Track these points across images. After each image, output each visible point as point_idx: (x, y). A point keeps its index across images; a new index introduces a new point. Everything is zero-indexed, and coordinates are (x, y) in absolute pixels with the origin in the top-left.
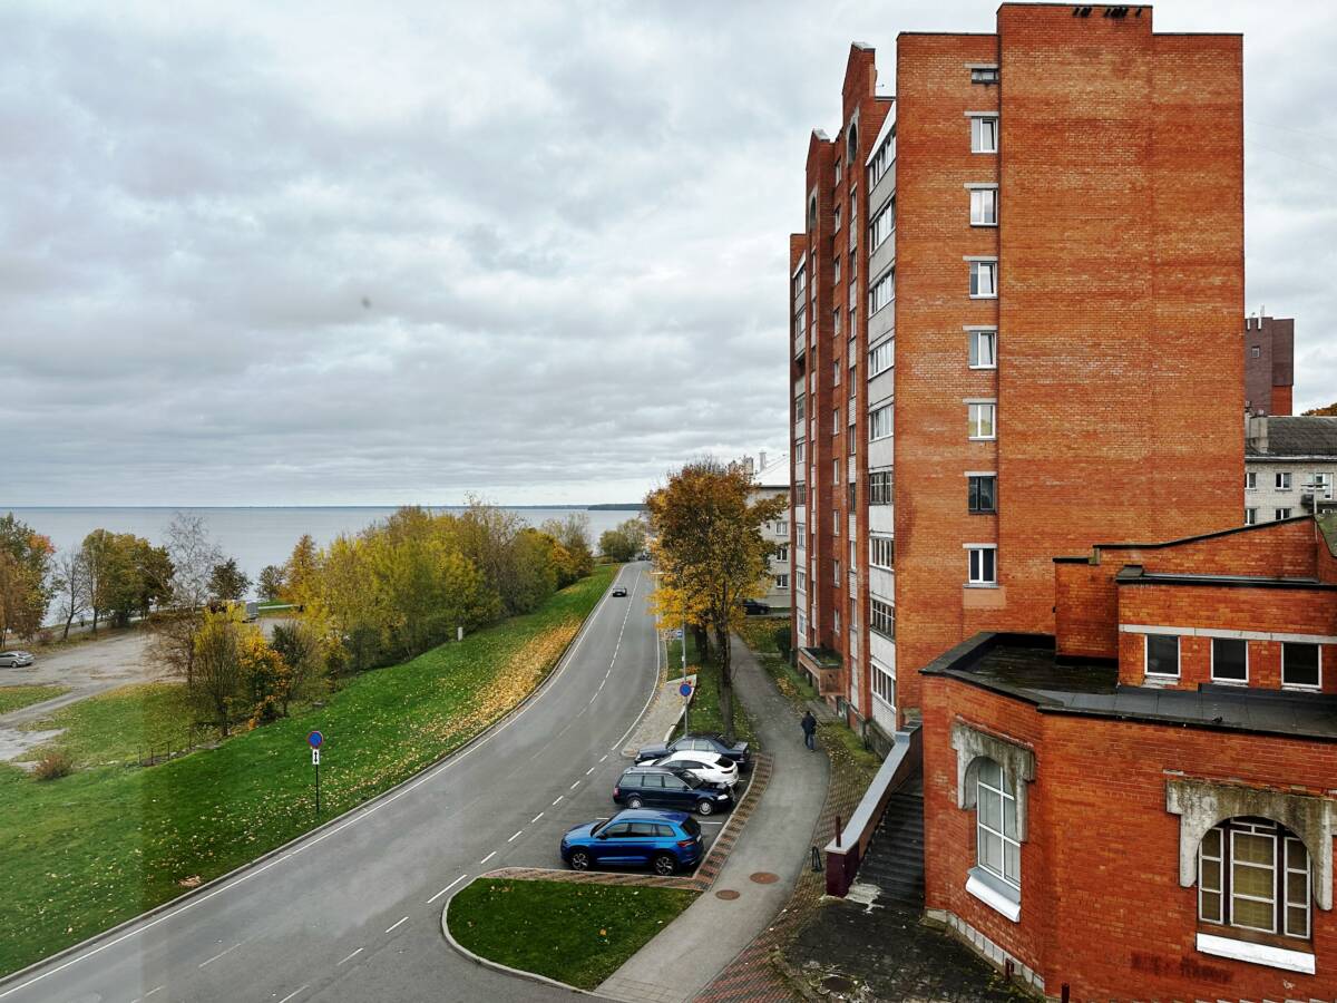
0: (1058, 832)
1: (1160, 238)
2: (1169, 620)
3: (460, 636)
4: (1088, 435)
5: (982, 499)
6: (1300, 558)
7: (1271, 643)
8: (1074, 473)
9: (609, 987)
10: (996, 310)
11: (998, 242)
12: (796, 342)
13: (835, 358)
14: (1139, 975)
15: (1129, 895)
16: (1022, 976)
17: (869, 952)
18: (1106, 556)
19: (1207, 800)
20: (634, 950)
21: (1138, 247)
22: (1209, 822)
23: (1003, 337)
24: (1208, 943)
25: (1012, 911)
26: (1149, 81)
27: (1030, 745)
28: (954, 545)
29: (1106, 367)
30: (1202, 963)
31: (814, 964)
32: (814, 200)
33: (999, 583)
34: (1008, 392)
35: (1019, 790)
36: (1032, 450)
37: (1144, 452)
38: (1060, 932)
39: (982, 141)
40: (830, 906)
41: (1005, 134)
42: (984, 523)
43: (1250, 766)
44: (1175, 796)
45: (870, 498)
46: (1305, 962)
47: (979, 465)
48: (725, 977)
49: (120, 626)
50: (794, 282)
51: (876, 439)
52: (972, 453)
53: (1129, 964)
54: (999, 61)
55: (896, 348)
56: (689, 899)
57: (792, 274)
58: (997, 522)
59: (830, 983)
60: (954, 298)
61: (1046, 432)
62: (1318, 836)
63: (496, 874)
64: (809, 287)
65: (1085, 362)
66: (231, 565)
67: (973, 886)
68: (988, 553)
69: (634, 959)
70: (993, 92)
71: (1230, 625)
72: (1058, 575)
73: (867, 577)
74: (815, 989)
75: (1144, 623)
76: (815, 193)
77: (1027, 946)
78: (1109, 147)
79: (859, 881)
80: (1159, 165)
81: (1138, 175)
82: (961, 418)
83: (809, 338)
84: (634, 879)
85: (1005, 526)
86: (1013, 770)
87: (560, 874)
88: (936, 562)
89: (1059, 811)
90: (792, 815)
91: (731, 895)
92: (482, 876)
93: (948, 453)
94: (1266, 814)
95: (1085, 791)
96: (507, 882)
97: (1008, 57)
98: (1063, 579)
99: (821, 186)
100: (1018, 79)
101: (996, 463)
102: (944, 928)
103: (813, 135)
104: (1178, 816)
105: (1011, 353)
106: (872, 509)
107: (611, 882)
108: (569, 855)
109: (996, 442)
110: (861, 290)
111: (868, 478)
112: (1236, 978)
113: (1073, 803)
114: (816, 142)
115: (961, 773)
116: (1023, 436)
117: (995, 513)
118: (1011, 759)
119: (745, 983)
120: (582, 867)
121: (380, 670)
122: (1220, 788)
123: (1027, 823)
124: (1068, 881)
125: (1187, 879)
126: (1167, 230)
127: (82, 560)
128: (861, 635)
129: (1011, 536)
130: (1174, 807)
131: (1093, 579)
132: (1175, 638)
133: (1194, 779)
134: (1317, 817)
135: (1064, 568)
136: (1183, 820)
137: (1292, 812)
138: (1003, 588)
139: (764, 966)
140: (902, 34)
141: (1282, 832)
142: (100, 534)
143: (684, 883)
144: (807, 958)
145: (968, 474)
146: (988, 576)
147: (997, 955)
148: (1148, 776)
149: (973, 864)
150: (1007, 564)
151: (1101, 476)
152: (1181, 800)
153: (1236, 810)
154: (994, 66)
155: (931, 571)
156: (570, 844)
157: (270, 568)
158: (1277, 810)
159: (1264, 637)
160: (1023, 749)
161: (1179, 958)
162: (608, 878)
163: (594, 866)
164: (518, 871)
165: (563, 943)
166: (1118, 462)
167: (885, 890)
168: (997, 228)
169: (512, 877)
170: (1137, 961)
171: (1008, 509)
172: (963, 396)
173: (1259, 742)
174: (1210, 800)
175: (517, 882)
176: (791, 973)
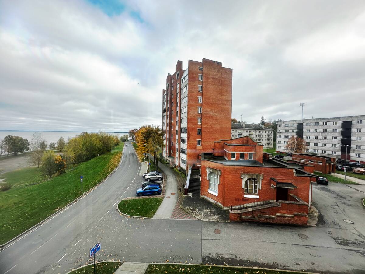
0: (226, 182)
1: (222, 96)
2: (234, 151)
3: (99, 156)
4: (213, 124)
5: (199, 133)
6: (246, 142)
7: (247, 153)
8: (211, 129)
9: (155, 217)
10: (202, 105)
11: (202, 94)
12: (164, 107)
13: (172, 110)
14: (236, 202)
15: (236, 191)
16: (218, 204)
17: (195, 204)
18: (221, 142)
19: (246, 176)
20: (157, 209)
21: (220, 97)
22: (246, 179)
23: (203, 109)
24: (246, 196)
25: (217, 195)
26: (222, 74)
27: (220, 170)
28: (195, 140)
29: (216, 114)
30: (245, 199)
31: (188, 207)
32: (168, 84)
33: (201, 145)
34: (203, 117)
35: (218, 177)
36: (206, 126)
37: (220, 127)
38: (226, 197)
39: (200, 79)
40: (186, 197)
41: (203, 78)
42: (199, 136)
43: (251, 171)
44: (242, 176)
45: (181, 132)
46: (257, 197)
47: (199, 128)
48: (174, 212)
49: (15, 155)
50: (163, 97)
51: (182, 123)
52: (198, 126)
53: (235, 200)
54: (203, 67)
55: (188, 109)
56: (162, 199)
57: (163, 95)
58: (201, 136)
59: (191, 210)
60: (196, 102)
61: (208, 123)
62: (260, 180)
63: (124, 199)
64: (167, 98)
65: (213, 113)
66: (43, 143)
67: (209, 191)
68: (200, 141)
69: (157, 211)
70: (202, 72)
71: (242, 151)
72: (215, 144)
73: (180, 145)
74: (190, 211)
75: (231, 151)
76: (169, 83)
77: (219, 199)
78: (217, 82)
79: (189, 193)
80: (222, 86)
81: (220, 87)
82: (197, 120)
83: (167, 106)
84: (151, 197)
85: (203, 137)
86: (217, 174)
87: (137, 198)
88: (193, 142)
89: (226, 179)
90: (173, 183)
91: (169, 197)
92: (122, 200)
93: (195, 126)
94: (254, 177)
95: (230, 176)
96: (128, 201)
97: (204, 67)
98: (216, 145)
99: (170, 82)
100: (205, 71)
101: (201, 127)
102: (203, 198)
103: (168, 74)
104: (242, 179)
105: (204, 111)
106: (181, 134)
107: (147, 198)
108: (138, 194)
109: (201, 124)
110: (180, 99)
111: (181, 129)
112: (249, 200)
113: (228, 178)
114: (169, 75)
115: (208, 175)
116: (205, 124)
117: (201, 135)
118: (217, 172)
119: (178, 212)
120: (141, 196)
121: (84, 162)
122: (248, 174)
123: (220, 181)
124: (227, 189)
125: (243, 187)
126: (223, 95)
127: (4, 141)
128: (179, 154)
129: (203, 138)
130: (242, 177)
131: (220, 145)
132: (235, 153)
133: (244, 174)
134: (260, 177)
135: (216, 143)
136: (243, 179)
137: (257, 177)
138: (202, 146)
139: (180, 209)
140: (189, 60)
141: (255, 179)
142: (9, 136)
143: (161, 196)
144: (186, 206)
145: (198, 129)
146: (200, 144)
147: (214, 202)
148: (238, 173)
149: (209, 188)
150: (203, 142)
151: (215, 130)
152: (243, 176)
153: (250, 177)
154: (202, 68)
155: (192, 144)
156: (138, 192)
157: (52, 143)
158: (255, 177)
159: (246, 153)
160: (220, 171)
161: (242, 199)
162: (146, 197)
163: (143, 195)
164: (129, 198)
165: (144, 210)
166: (217, 128)
167: (193, 193)
168: (202, 92)
169: (128, 199)
170: (236, 200)
171: (203, 134)
172: (197, 117)
173: (253, 167)
174: (247, 176)
175: (129, 200)
176: (185, 209)
